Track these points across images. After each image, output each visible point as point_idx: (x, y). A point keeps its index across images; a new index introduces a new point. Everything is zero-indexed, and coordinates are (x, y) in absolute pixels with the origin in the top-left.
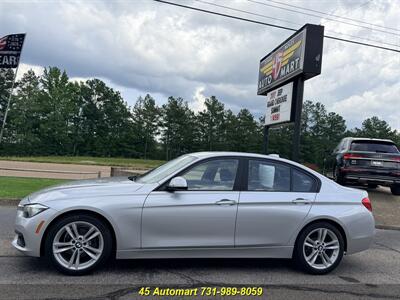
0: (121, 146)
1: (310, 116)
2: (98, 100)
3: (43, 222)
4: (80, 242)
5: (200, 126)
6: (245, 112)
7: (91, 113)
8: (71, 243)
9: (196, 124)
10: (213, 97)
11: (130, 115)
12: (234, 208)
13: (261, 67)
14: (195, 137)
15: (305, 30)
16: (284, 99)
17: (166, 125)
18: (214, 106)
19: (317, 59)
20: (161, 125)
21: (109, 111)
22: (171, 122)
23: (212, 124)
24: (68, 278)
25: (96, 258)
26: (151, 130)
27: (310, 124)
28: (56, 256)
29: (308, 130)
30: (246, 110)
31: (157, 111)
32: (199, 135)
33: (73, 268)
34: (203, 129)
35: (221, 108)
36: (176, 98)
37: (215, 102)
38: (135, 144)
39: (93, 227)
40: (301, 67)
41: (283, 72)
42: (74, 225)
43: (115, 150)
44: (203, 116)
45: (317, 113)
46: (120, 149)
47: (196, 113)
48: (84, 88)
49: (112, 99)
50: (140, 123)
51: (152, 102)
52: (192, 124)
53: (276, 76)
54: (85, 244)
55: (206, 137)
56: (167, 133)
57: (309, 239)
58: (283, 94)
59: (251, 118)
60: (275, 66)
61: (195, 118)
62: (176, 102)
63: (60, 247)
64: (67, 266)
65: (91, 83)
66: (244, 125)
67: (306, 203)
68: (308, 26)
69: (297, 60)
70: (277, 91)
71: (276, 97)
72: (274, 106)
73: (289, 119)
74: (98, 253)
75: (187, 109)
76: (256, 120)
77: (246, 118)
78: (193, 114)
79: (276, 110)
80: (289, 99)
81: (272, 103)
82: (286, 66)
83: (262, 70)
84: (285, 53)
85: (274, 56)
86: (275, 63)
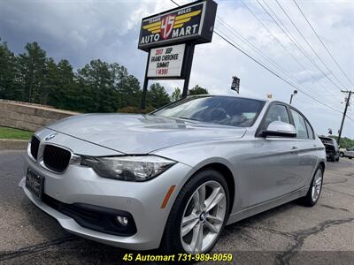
1: (117, 75)
3: (174, 186)
4: (204, 211)
5: (19, 67)
6: (65, 62)
8: (194, 216)
9: (16, 65)
10: (35, 44)
13: (144, 25)
14: (13, 78)
16: (175, 57)
18: (35, 50)
19: (210, 29)
23: (33, 68)
27: (117, 82)
32: (18, 76)
34: (23, 71)
35: (43, 55)
37: (37, 48)
41: (175, 34)
42: (203, 187)
44: (23, 59)
45: (122, 74)
47: (16, 55)
53: (166, 35)
55: (25, 78)
58: (173, 53)
59: (70, 69)
60: (165, 27)
61: (15, 59)
66: (64, 73)
69: (195, 26)
70: (165, 49)
71: (164, 54)
72: (161, 61)
73: (179, 75)
74: (219, 222)
75: (6, 49)
76: (75, 71)
77: (66, 68)
78: (12, 55)
79: (164, 65)
80: (181, 57)
81: (158, 59)
82: (180, 29)
83: (145, 27)
84: (178, 18)
85: (162, 18)
86: (164, 24)
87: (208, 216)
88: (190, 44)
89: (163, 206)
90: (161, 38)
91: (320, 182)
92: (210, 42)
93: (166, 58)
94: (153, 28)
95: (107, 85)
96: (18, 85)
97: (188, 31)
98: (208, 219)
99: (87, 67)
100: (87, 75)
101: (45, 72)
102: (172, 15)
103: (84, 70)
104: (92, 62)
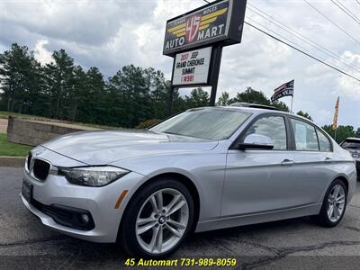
1: (152, 81)
3: (126, 191)
5: (45, 78)
8: (152, 217)
9: (42, 76)
10: (63, 51)
13: (168, 27)
14: (40, 90)
17: (8, 74)
18: (62, 58)
19: (240, 28)
22: (14, 70)
23: (60, 78)
27: (152, 89)
28: (138, 238)
29: (150, 93)
30: (95, 69)
32: (45, 87)
33: (156, 252)
34: (49, 80)
35: (70, 63)
36: (21, 45)
37: (65, 56)
39: (180, 195)
40: (226, 34)
41: (201, 36)
44: (50, 68)
45: (158, 79)
47: (43, 65)
52: (38, 75)
53: (191, 38)
54: (168, 218)
55: (53, 90)
56: (9, 82)
57: (331, 196)
58: (199, 57)
59: (100, 77)
60: (190, 29)
61: (42, 70)
62: (21, 50)
66: (94, 82)
69: (221, 26)
70: (190, 53)
71: (189, 59)
72: (187, 67)
73: (206, 82)
74: (182, 228)
75: (33, 59)
76: (105, 79)
77: (95, 76)
78: (39, 65)
79: (189, 71)
80: (207, 62)
81: (184, 65)
82: (205, 30)
83: (169, 31)
84: (204, 18)
85: (187, 19)
86: (189, 26)
87: (170, 221)
88: (217, 46)
89: (117, 206)
90: (186, 42)
91: (343, 201)
92: (239, 42)
93: (191, 64)
94: (179, 31)
95: (141, 94)
96: (45, 97)
97: (214, 32)
98: (168, 223)
99: (119, 73)
100: (119, 84)
101: (72, 82)
102: (197, 15)
103: (115, 77)
104: (124, 69)
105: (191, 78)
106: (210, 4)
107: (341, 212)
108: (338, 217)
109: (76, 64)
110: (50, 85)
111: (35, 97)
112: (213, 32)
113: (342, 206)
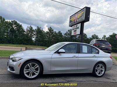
0: (22, 41)
2: (15, 27)
3: (21, 63)
4: (32, 69)
5: (46, 35)
6: (60, 32)
7: (12, 31)
8: (29, 70)
9: (45, 35)
10: (51, 27)
11: (25, 32)
12: (77, 58)
13: (70, 18)
14: (45, 39)
15: (85, 8)
16: (78, 28)
17: (36, 35)
18: (51, 30)
19: (88, 17)
20: (35, 35)
21: (18, 30)
22: (38, 34)
23: (50, 35)
24: (29, 81)
25: (37, 74)
26: (31, 36)
28: (25, 74)
30: (60, 31)
31: (33, 31)
32: (46, 38)
35: (53, 31)
36: (39, 27)
37: (51, 29)
38: (27, 40)
39: (37, 64)
40: (84, 19)
42: (31, 64)
43: (20, 42)
44: (47, 33)
46: (22, 42)
47: (45, 32)
48: (10, 23)
49: (19, 26)
50: (28, 34)
51: (32, 28)
52: (44, 35)
53: (75, 21)
54: (34, 70)
55: (48, 39)
56: (37, 37)
57: (97, 67)
59: (61, 34)
60: (75, 18)
61: (45, 33)
63: (26, 71)
64: (28, 77)
65: (13, 22)
66: (59, 35)
67: (96, 57)
68: (86, 7)
69: (82, 17)
70: (75, 25)
72: (75, 30)
73: (79, 34)
74: (38, 72)
75: (43, 30)
76: (63, 34)
78: (44, 32)
79: (75, 31)
80: (80, 28)
82: (79, 18)
83: (71, 19)
84: (78, 15)
85: (74, 16)
88: (82, 23)
89: (19, 66)
90: (74, 22)
91: (104, 69)
92: (89, 21)
93: (76, 28)
94: (72, 19)
95: (74, 38)
96: (46, 41)
99: (67, 32)
100: (67, 35)
101: (53, 36)
103: (66, 33)
104: (69, 31)
105: (76, 33)
106: (82, 9)
107: (103, 73)
108: (102, 74)
109: (54, 31)
110: (47, 37)
111: (43, 41)
112: (81, 19)
113: (104, 71)
